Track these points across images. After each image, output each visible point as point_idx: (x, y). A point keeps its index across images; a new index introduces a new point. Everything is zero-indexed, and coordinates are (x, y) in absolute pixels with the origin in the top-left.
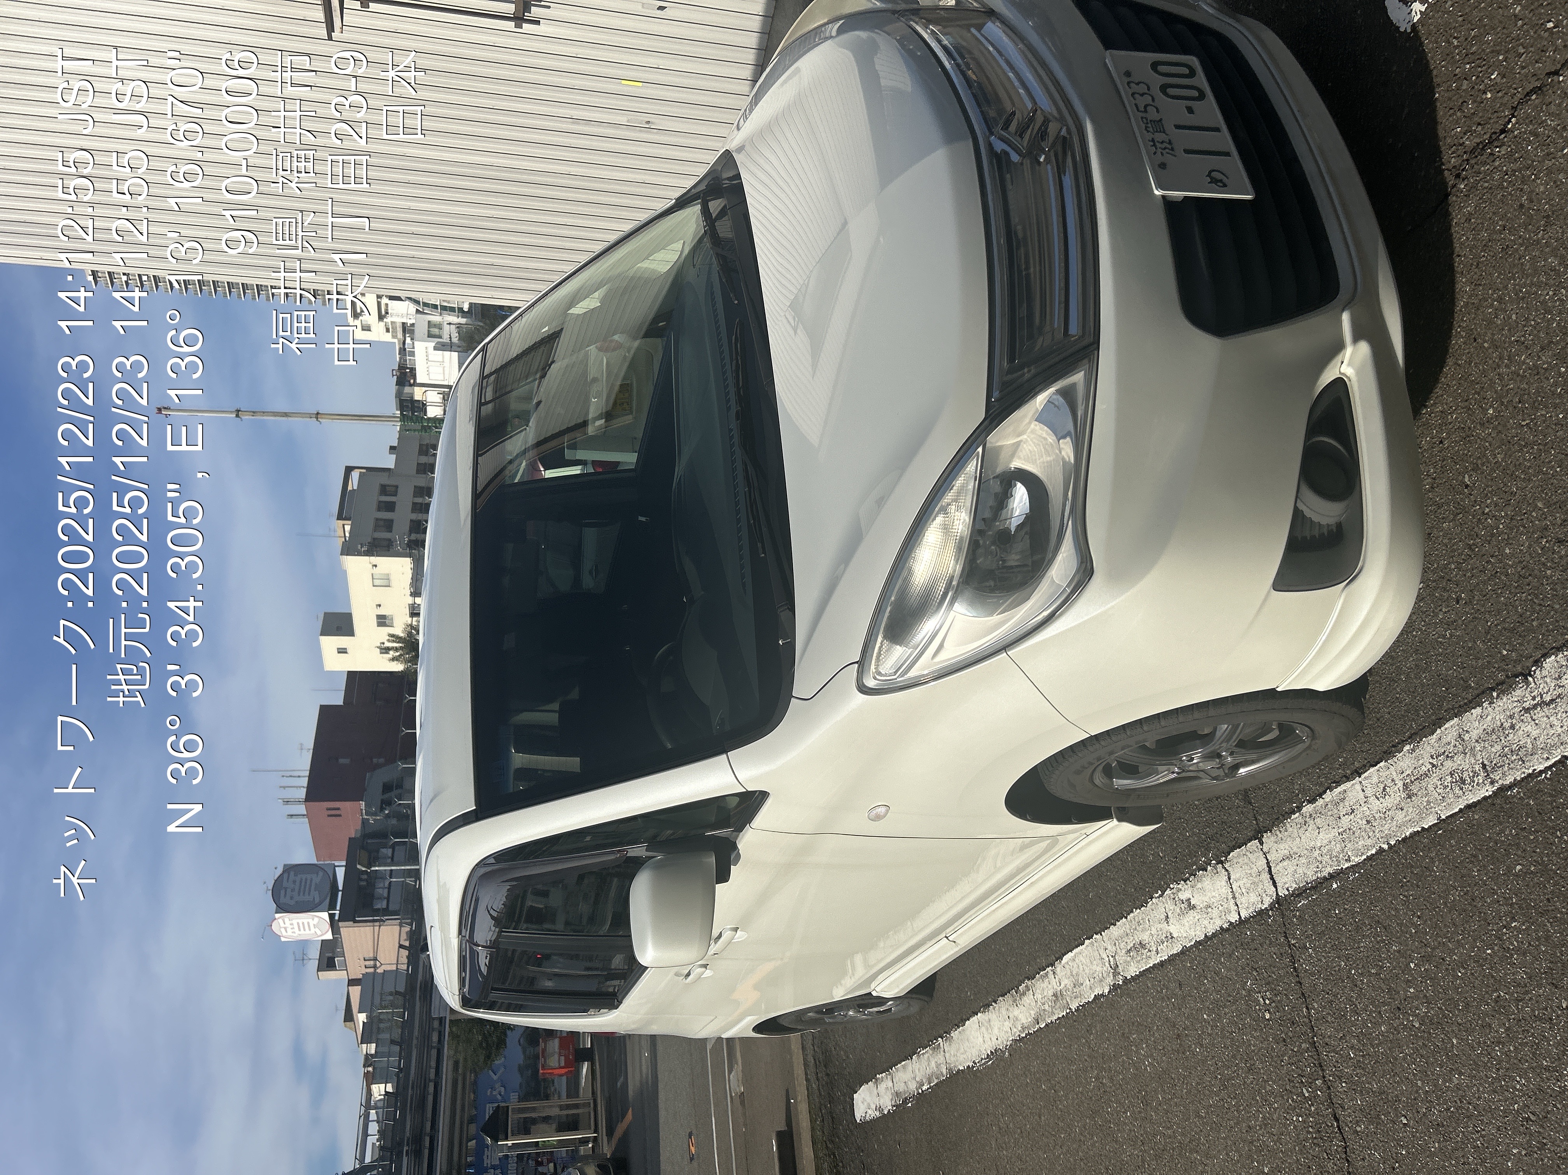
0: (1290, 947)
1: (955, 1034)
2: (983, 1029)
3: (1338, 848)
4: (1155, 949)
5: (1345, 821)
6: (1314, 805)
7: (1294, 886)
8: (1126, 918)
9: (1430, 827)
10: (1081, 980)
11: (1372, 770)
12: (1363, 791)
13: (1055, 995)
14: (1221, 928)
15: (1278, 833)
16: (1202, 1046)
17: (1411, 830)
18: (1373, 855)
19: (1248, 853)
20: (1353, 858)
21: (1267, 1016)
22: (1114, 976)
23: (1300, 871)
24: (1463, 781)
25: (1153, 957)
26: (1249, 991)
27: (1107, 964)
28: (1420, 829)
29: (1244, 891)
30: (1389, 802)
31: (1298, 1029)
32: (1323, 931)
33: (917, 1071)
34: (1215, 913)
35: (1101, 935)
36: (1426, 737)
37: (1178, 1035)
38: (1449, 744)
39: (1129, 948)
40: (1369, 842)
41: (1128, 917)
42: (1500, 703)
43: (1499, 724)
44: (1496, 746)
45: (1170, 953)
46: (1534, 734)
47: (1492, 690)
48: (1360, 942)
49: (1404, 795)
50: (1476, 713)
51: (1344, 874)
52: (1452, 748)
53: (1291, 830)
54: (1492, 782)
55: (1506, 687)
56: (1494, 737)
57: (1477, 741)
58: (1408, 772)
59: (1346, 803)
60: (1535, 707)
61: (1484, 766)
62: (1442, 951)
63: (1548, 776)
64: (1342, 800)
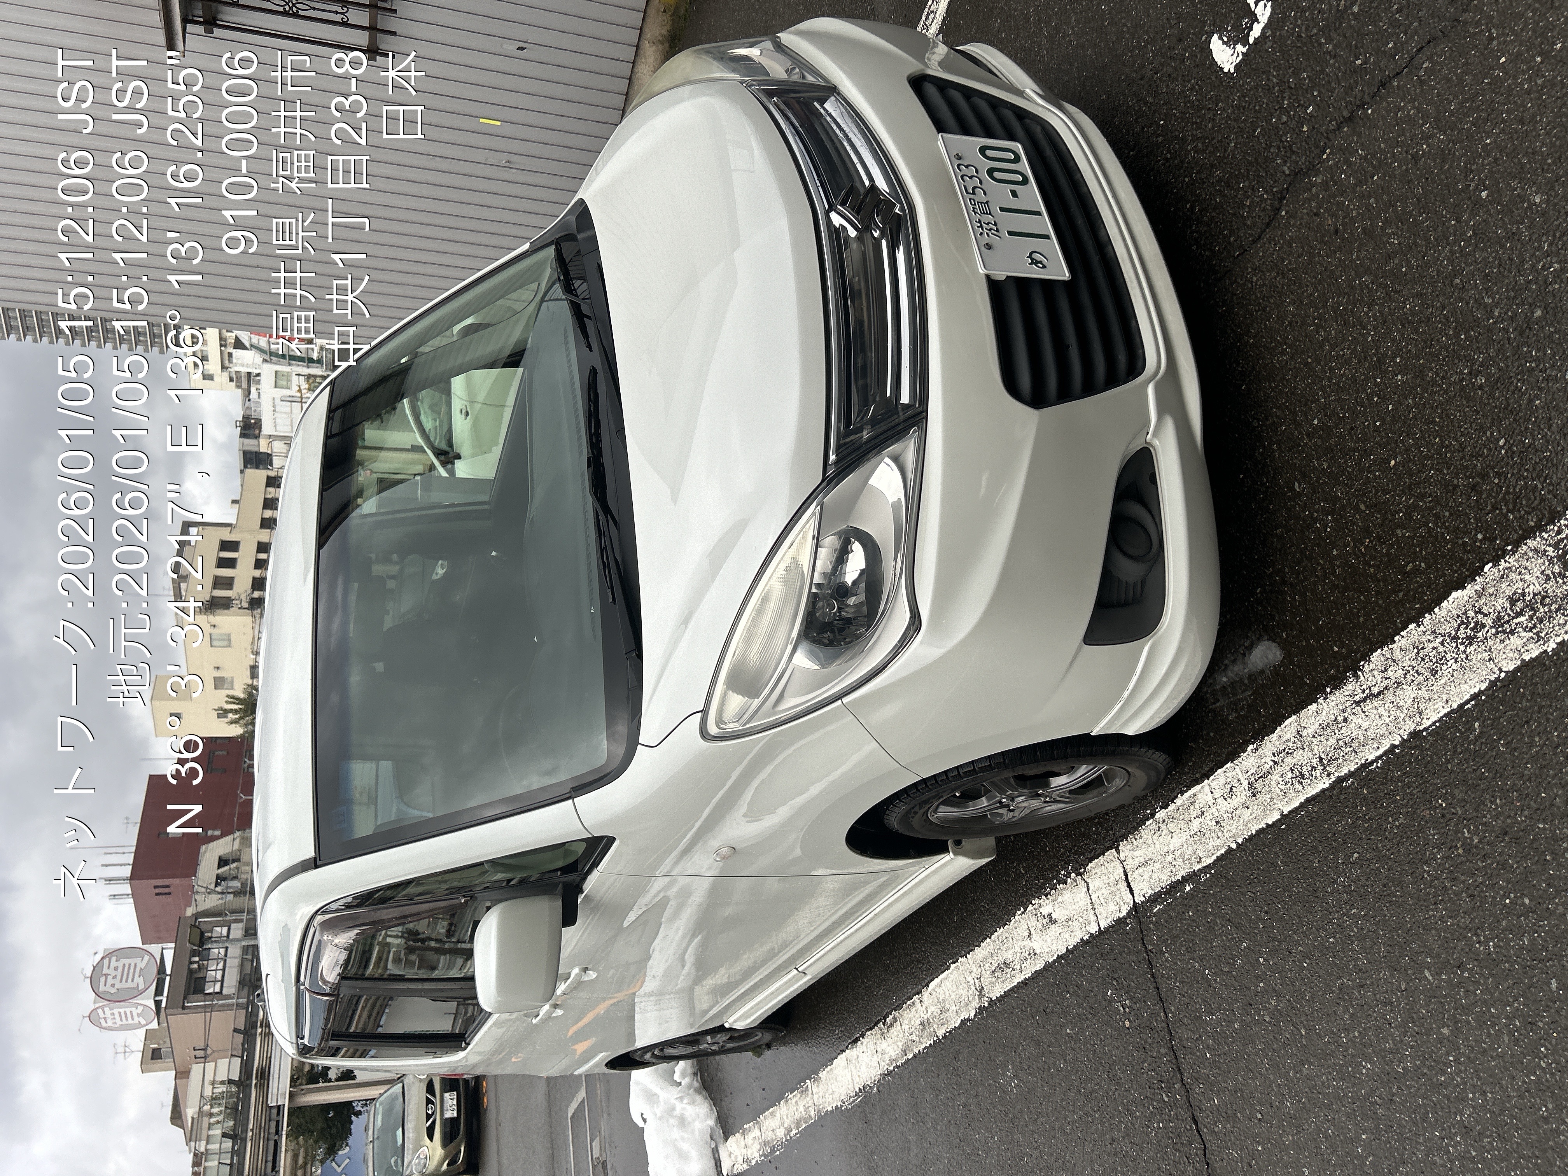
0: (1147, 952)
1: (823, 1074)
2: (851, 1066)
3: (1190, 851)
4: (1019, 968)
5: (1196, 824)
6: (1167, 810)
7: (1150, 892)
8: (990, 938)
9: (1274, 823)
10: (947, 1006)
11: (1219, 771)
12: (1212, 793)
13: (922, 1024)
14: (1082, 940)
15: (1133, 840)
16: (1065, 1061)
17: (1257, 828)
18: (1222, 855)
19: (1106, 863)
20: (1204, 859)
21: (1127, 1024)
22: (980, 999)
23: (1155, 876)
24: (1302, 776)
25: (1018, 976)
26: (1111, 1001)
27: (973, 986)
28: (1264, 826)
29: (1102, 901)
30: (1236, 801)
31: (1156, 1034)
32: (1178, 936)
33: (785, 1118)
34: (1075, 925)
35: (966, 957)
36: (1268, 736)
37: (1043, 1053)
38: (1288, 741)
39: (993, 969)
40: (1219, 842)
41: (992, 937)
42: (1333, 698)
43: (1333, 718)
44: (1330, 739)
45: (1033, 970)
46: (1365, 725)
47: (1325, 687)
48: (1211, 943)
49: (1249, 794)
50: (1313, 707)
51: (1197, 876)
52: (1291, 745)
53: (1145, 836)
54: (1329, 775)
55: (1338, 682)
56: (1329, 731)
57: (1314, 736)
58: (1253, 771)
59: (1197, 806)
60: (1364, 700)
61: (1321, 759)
62: (1288, 944)
63: (1379, 765)
64: (1193, 803)
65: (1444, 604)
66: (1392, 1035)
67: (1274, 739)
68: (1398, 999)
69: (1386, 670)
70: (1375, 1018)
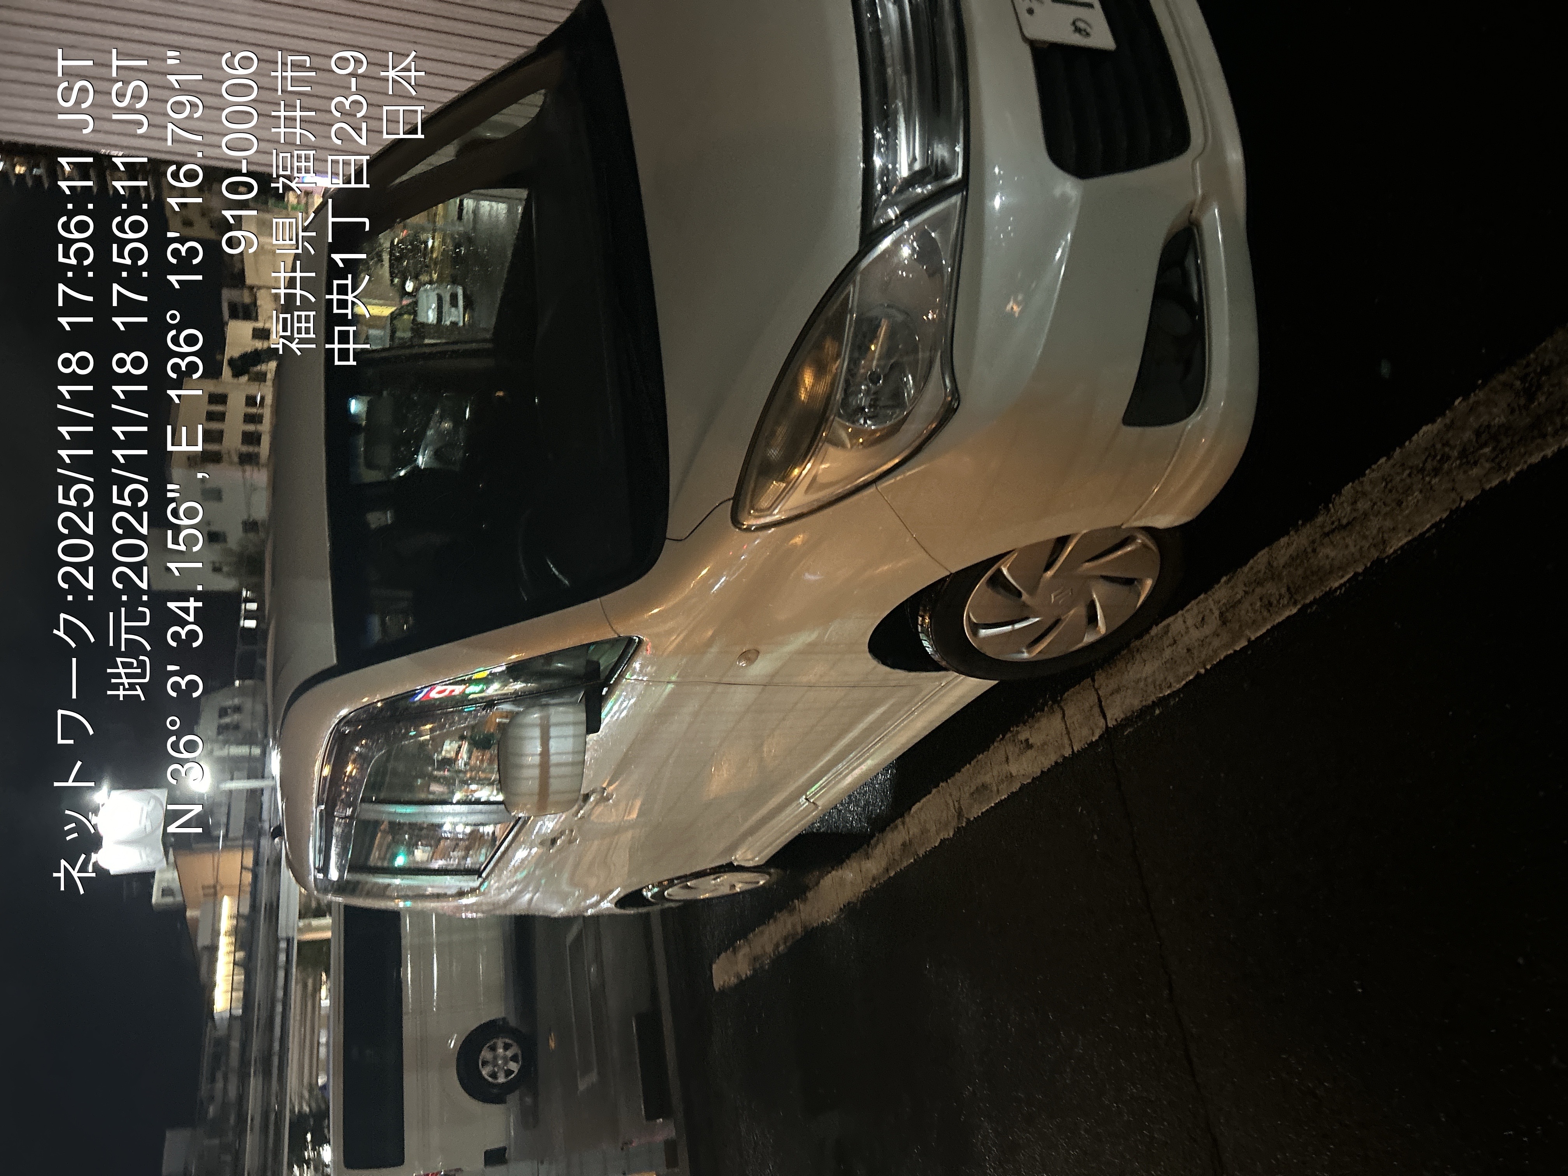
0: (1116, 771)
1: (810, 894)
2: (836, 885)
3: (1161, 679)
4: (996, 790)
5: (1168, 653)
6: (1141, 640)
7: (1122, 716)
8: (970, 763)
9: (1241, 649)
10: (928, 827)
11: (1193, 602)
12: (1185, 623)
13: (904, 844)
14: (1056, 763)
15: (1109, 669)
17: (1225, 654)
18: (1190, 681)
19: (1082, 691)
20: (1174, 684)
21: (1096, 838)
22: (959, 819)
23: (1127, 701)
24: (1270, 604)
25: (995, 798)
26: (1080, 817)
27: (952, 808)
28: (1231, 651)
29: (1077, 726)
30: (1207, 630)
31: (1121, 845)
33: (773, 934)
34: (1050, 749)
35: (947, 782)
36: (1241, 568)
38: (1259, 572)
39: (972, 791)
40: (1188, 669)
41: (972, 763)
42: (1305, 531)
43: (1303, 548)
44: (1299, 569)
45: (1010, 792)
46: (1332, 555)
47: (1297, 520)
49: (1219, 623)
50: (1284, 540)
51: (1166, 700)
52: (1262, 575)
53: (1120, 665)
54: (1295, 603)
55: (1310, 515)
56: (1298, 561)
57: (1284, 567)
58: (1224, 601)
59: (1170, 634)
60: (1333, 531)
61: (1289, 589)
63: (1342, 592)
64: (1166, 632)
65: (1415, 438)
67: (1246, 571)
69: (1355, 502)
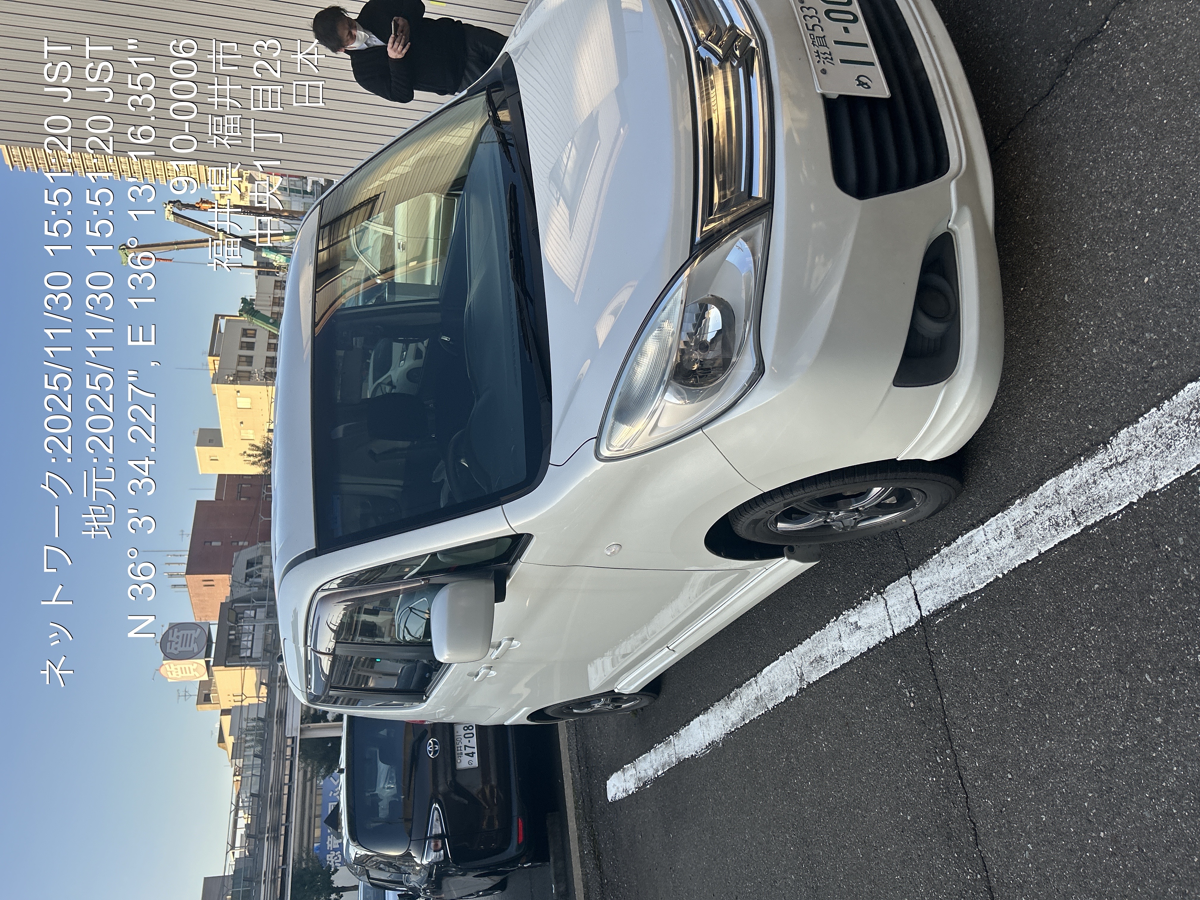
0: (929, 653)
1: (682, 732)
2: (704, 727)
3: (966, 580)
4: (831, 660)
5: (972, 558)
6: (950, 547)
7: (934, 608)
8: (810, 638)
9: (1033, 559)
10: (776, 686)
11: (992, 519)
12: (986, 535)
13: (756, 699)
14: (880, 642)
15: (922, 569)
16: (864, 730)
17: (1019, 563)
18: (991, 582)
19: (900, 586)
20: (977, 585)
21: (912, 705)
22: (801, 682)
23: (938, 597)
24: (1058, 524)
25: (830, 667)
26: (900, 688)
27: (795, 673)
28: (1025, 561)
29: (897, 614)
30: (1004, 542)
31: (934, 713)
32: (954, 641)
33: (654, 762)
34: (875, 631)
35: (791, 652)
36: (1032, 493)
37: (847, 724)
38: (1048, 497)
39: (811, 661)
40: (989, 573)
41: (812, 638)
42: (1086, 465)
43: (1085, 480)
44: (1082, 497)
45: (842, 663)
46: (1110, 487)
47: (1081, 455)
48: (980, 647)
49: (1015, 537)
50: (1069, 472)
51: (970, 597)
52: (1050, 500)
53: (932, 567)
54: (1079, 524)
55: (1090, 452)
56: (1081, 490)
57: (1069, 494)
58: (1018, 520)
59: (973, 545)
60: (1111, 467)
61: (1073, 512)
62: (1040, 650)
63: (1120, 517)
64: (970, 543)
65: (1181, 393)
66: (1116, 721)
67: (1037, 496)
68: (1123, 694)
69: (1130, 444)
70: (1104, 708)
